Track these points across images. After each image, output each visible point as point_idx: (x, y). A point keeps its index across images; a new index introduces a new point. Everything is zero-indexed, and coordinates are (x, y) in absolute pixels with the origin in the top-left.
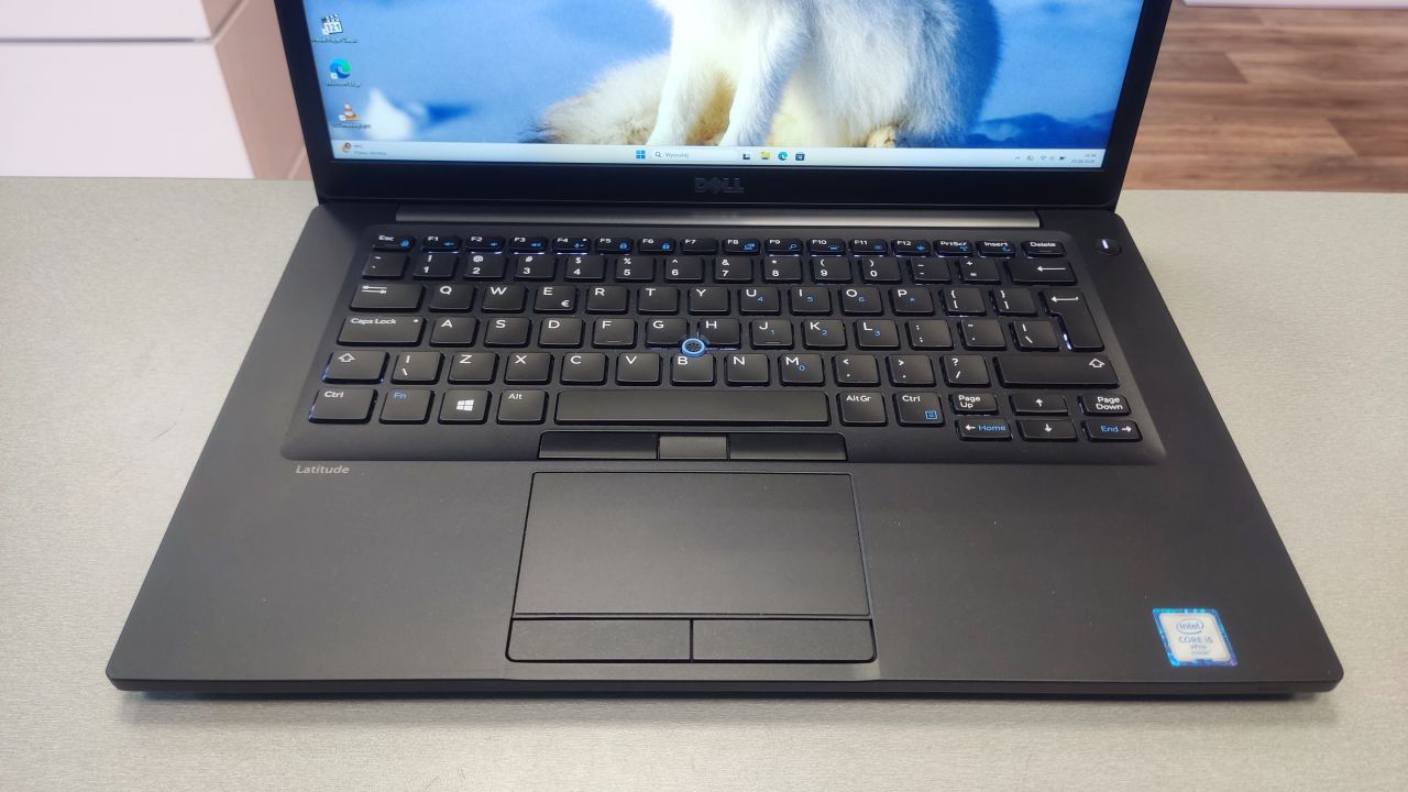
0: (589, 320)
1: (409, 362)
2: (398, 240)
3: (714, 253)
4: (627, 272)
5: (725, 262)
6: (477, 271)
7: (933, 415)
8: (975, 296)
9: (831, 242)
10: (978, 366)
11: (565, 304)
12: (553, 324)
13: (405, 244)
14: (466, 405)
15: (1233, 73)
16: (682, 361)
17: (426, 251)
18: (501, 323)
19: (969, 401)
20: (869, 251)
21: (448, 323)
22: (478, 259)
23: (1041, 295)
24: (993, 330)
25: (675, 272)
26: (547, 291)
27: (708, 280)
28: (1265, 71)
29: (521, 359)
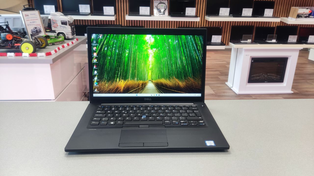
0: (129, 114)
1: (104, 119)
2: (102, 106)
3: (147, 107)
4: (135, 109)
5: (149, 108)
6: (113, 110)
7: (177, 123)
8: (184, 111)
9: (164, 106)
10: (184, 118)
11: (126, 113)
12: (124, 115)
13: (103, 107)
14: (112, 123)
16: (142, 118)
17: (106, 108)
18: (117, 115)
19: (182, 122)
20: (169, 107)
21: (109, 115)
22: (113, 108)
23: (193, 111)
24: (186, 114)
25: (142, 109)
26: (123, 111)
27: (146, 110)
29: (120, 118)
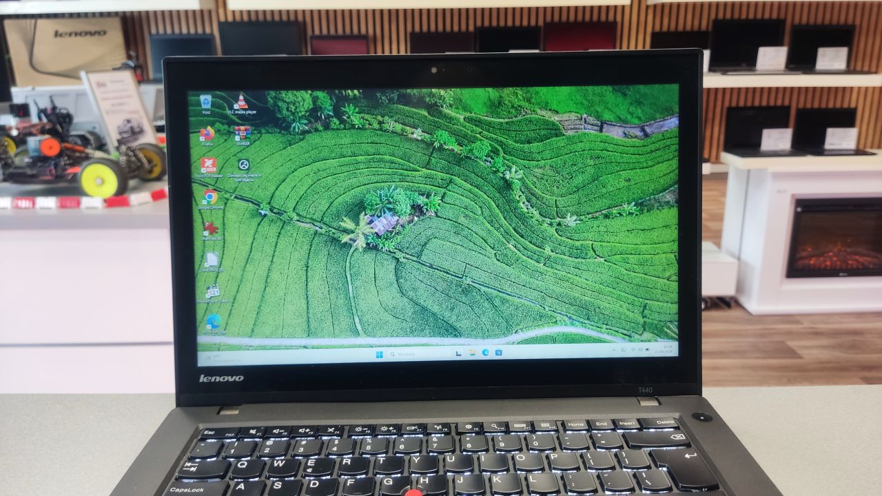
15: (792, 353)
28: (812, 352)
